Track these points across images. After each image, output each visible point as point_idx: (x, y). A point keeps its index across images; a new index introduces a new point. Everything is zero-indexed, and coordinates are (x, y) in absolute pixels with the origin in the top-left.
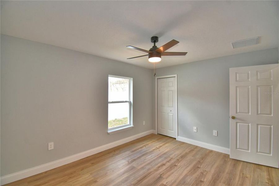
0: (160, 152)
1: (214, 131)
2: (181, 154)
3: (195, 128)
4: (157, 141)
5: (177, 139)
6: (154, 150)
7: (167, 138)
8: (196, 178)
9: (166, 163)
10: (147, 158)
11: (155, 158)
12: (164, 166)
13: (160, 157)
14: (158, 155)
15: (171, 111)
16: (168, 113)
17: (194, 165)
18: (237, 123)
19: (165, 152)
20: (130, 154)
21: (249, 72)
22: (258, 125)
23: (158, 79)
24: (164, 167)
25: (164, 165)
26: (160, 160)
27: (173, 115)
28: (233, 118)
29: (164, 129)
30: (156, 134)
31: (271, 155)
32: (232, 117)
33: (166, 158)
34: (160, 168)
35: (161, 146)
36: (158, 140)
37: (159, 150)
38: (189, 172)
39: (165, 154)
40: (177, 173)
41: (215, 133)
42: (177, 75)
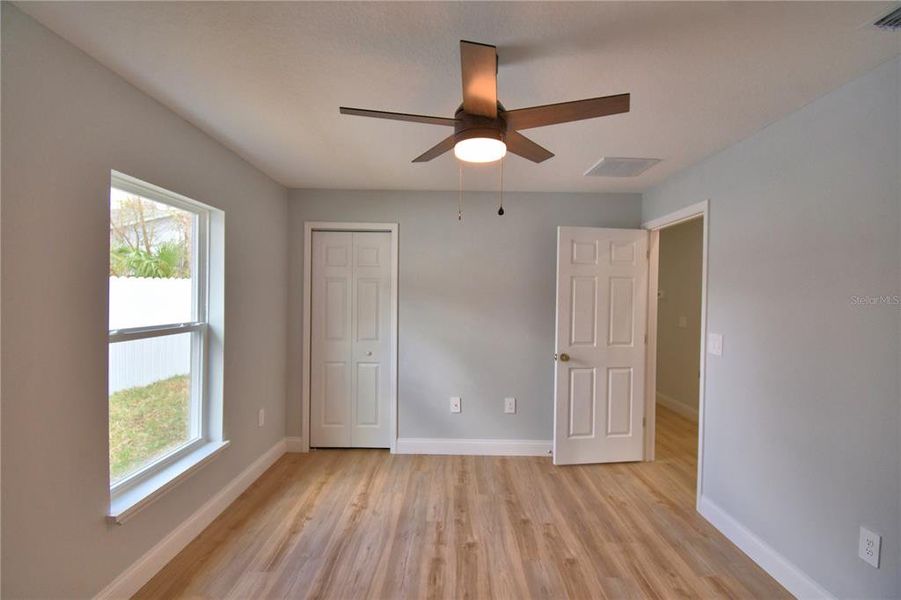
0: (381, 517)
1: (506, 400)
2: (448, 499)
3: (455, 401)
4: (332, 479)
5: (393, 451)
6: (353, 518)
7: (356, 455)
8: (552, 557)
9: (438, 551)
10: (358, 565)
11: (388, 549)
12: (443, 566)
13: (401, 537)
14: (387, 536)
15: (370, 354)
16: (358, 363)
17: (510, 518)
18: (570, 370)
19: (397, 512)
20: (271, 583)
21: (597, 242)
22: (608, 369)
23: (313, 230)
24: (449, 570)
25: (438, 561)
26: (410, 548)
27: (377, 368)
28: (565, 358)
29: (339, 423)
30: (306, 449)
31: (630, 435)
32: (563, 355)
33: (421, 533)
34: (440, 582)
35: (365, 495)
36: (331, 473)
37: (374, 512)
38: (520, 545)
39: (403, 518)
40: (500, 571)
41: (509, 404)
42: (396, 225)
